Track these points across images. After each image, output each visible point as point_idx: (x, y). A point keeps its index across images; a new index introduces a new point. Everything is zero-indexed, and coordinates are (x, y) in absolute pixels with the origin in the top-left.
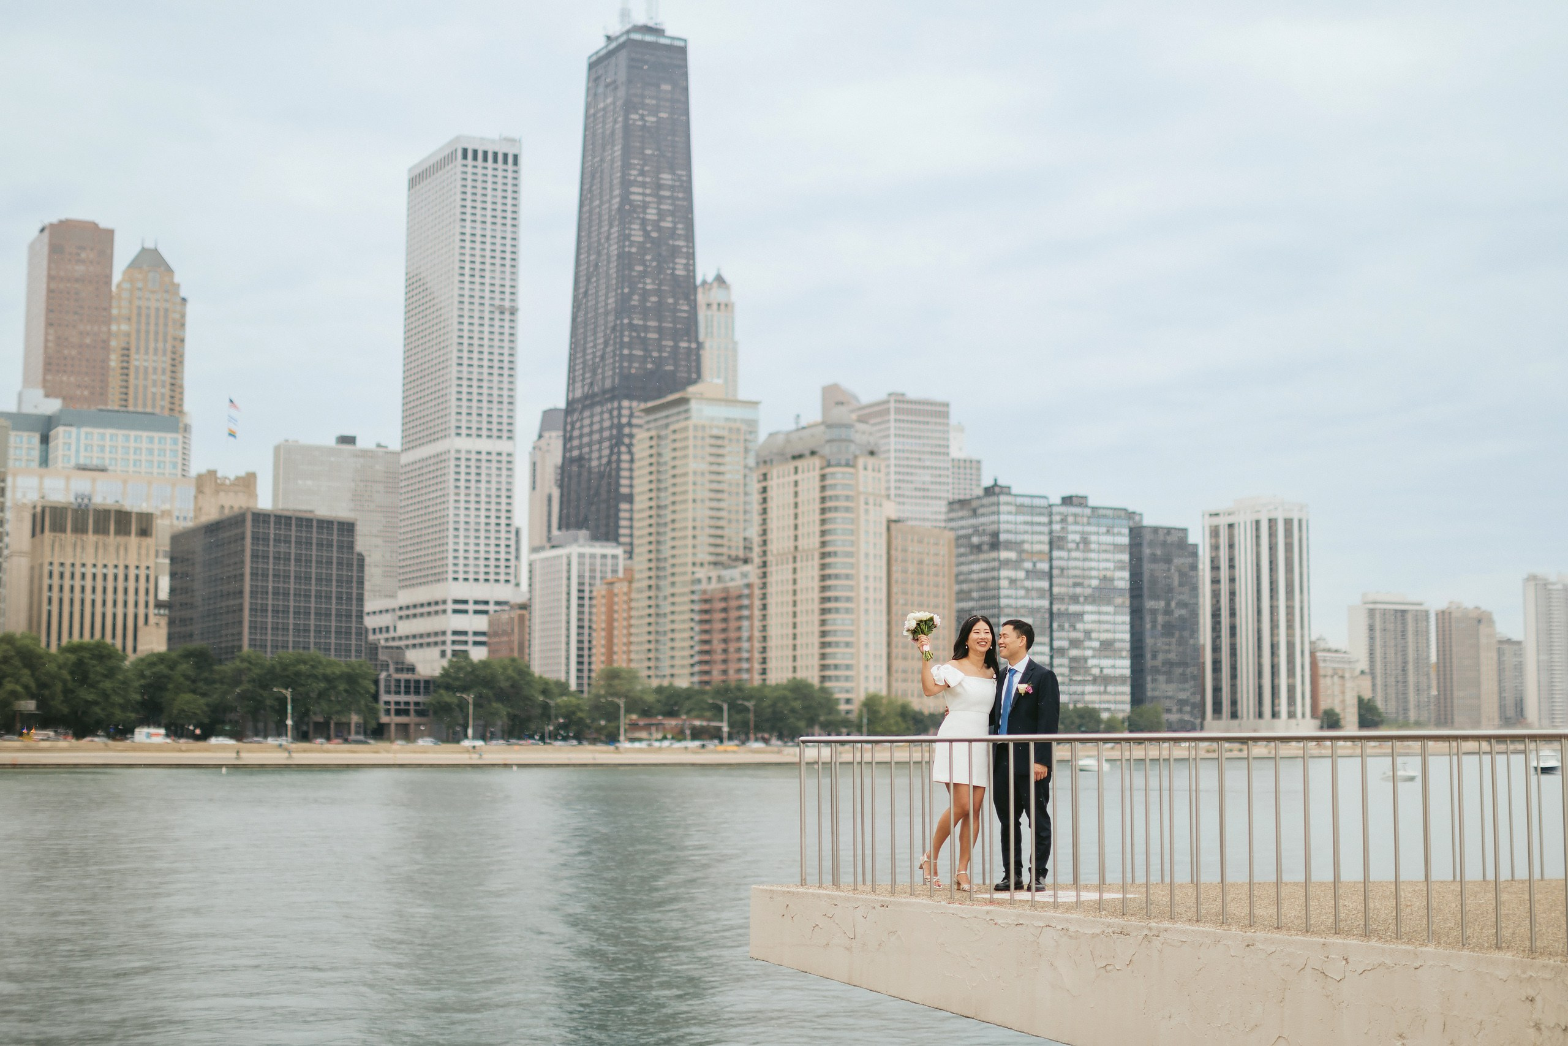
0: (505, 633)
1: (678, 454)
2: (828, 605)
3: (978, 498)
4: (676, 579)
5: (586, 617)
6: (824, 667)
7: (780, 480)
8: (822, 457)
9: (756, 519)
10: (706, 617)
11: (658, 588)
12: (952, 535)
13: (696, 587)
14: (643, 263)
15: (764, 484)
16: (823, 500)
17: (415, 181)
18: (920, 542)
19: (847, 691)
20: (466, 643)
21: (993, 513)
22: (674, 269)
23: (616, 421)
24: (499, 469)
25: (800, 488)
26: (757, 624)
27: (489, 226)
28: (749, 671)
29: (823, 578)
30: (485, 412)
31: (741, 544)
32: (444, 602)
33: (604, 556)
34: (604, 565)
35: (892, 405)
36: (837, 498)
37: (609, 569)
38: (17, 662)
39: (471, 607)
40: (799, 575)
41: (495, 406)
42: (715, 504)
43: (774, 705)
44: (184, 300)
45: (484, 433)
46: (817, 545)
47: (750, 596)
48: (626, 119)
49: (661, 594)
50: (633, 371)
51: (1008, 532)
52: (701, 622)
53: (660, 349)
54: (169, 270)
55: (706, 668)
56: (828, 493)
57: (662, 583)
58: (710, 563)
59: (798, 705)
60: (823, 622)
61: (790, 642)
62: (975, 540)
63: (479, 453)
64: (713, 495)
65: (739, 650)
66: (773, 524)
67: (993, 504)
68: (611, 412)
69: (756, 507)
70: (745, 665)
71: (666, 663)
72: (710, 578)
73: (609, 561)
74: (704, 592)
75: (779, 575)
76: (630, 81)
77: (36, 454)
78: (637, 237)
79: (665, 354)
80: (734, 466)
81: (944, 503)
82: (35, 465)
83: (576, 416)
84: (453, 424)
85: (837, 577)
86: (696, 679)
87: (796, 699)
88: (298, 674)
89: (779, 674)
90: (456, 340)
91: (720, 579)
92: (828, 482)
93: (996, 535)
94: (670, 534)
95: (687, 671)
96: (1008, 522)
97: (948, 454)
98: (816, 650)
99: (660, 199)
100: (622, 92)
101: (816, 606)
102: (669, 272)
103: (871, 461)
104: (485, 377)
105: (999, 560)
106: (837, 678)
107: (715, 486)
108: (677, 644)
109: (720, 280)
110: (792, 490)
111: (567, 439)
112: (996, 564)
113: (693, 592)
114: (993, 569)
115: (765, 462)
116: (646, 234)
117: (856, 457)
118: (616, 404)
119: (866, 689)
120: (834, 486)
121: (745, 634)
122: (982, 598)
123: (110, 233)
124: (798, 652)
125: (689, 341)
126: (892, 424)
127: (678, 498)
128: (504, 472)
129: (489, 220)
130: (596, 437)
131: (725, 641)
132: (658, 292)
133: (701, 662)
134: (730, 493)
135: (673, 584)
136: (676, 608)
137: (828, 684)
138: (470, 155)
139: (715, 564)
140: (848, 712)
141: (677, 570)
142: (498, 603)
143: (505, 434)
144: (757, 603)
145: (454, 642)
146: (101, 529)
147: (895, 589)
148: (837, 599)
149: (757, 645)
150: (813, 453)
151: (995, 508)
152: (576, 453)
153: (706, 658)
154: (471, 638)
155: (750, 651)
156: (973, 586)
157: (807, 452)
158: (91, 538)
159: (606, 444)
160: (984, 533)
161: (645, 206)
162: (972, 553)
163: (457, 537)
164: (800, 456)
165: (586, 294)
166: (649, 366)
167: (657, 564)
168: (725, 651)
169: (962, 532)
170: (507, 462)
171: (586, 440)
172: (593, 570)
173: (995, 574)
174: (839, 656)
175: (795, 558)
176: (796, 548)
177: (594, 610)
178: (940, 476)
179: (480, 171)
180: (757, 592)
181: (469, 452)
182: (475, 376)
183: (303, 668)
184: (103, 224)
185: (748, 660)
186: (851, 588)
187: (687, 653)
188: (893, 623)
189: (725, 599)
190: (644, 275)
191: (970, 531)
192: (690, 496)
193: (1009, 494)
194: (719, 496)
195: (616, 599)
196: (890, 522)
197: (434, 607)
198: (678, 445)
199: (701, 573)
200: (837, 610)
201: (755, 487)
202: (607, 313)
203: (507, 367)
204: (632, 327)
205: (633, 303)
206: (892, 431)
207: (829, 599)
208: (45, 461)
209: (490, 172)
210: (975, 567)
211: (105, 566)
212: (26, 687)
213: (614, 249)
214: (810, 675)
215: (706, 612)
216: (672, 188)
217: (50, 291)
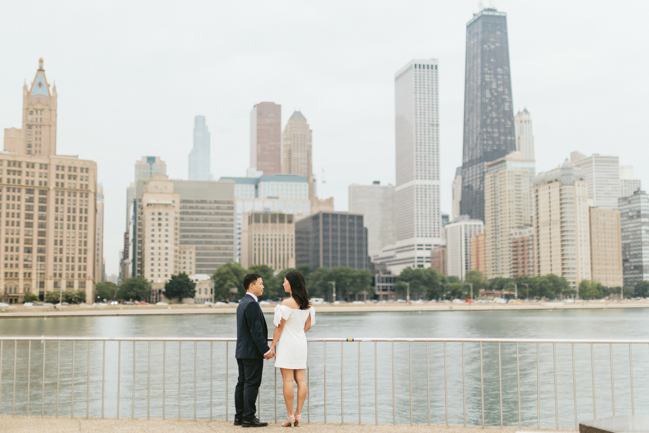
0: (437, 257)
1: (502, 183)
2: (564, 243)
3: (631, 196)
4: (503, 234)
5: (468, 250)
6: (563, 269)
7: (543, 192)
8: (560, 182)
9: (534, 208)
10: (515, 249)
11: (496, 238)
12: (619, 212)
13: (511, 237)
14: (491, 106)
15: (537, 194)
16: (561, 199)
17: (397, 78)
18: (604, 215)
19: (574, 278)
20: (422, 261)
21: (638, 202)
22: (504, 108)
23: (482, 171)
24: (434, 192)
25: (551, 195)
26: (536, 252)
27: (426, 95)
28: (533, 271)
29: (562, 232)
30: (427, 169)
31: (530, 219)
32: (414, 245)
33: (475, 226)
34: (475, 229)
35: (594, 159)
36: (566, 198)
37: (477, 230)
38: (232, 274)
39: (424, 247)
40: (552, 231)
41: (431, 167)
42: (518, 203)
43: (541, 285)
44: (311, 131)
45: (427, 177)
46: (559, 218)
47: (533, 240)
48: (482, 47)
49: (497, 240)
50: (489, 150)
51: (644, 210)
52: (513, 251)
53: (499, 140)
54: (305, 120)
55: (516, 270)
56: (563, 197)
57: (498, 236)
58: (517, 227)
59: (551, 284)
60: (562, 250)
61: (549, 259)
62: (630, 214)
63: (426, 186)
64: (517, 199)
65: (529, 262)
66: (541, 211)
67: (637, 199)
68: (479, 167)
69: (534, 204)
70: (531, 269)
71: (500, 268)
72: (516, 233)
73: (477, 228)
74: (514, 239)
75: (544, 231)
76: (483, 32)
77: (253, 193)
78: (488, 95)
79: (501, 143)
80: (526, 187)
81: (617, 199)
82: (253, 197)
83: (466, 169)
84: (415, 174)
85: (567, 231)
86: (512, 274)
87: (550, 282)
88: (341, 276)
89: (545, 272)
90: (415, 141)
91: (520, 233)
92: (563, 192)
93: (639, 212)
94: (500, 216)
95: (508, 271)
96: (644, 206)
97: (618, 178)
98: (560, 262)
99: (497, 80)
100: (480, 37)
101: (559, 244)
102: (502, 109)
103: (581, 183)
104: (427, 155)
105: (641, 222)
106: (569, 273)
107: (518, 195)
108: (504, 260)
109: (526, 111)
110: (548, 196)
111: (463, 179)
112: (639, 224)
113: (510, 239)
114: (639, 226)
115: (537, 185)
116: (492, 94)
117: (574, 182)
118: (482, 164)
119: (582, 277)
120: (565, 194)
121: (531, 256)
122: (634, 238)
123: (279, 106)
124: (553, 263)
125: (511, 137)
126: (594, 167)
127: (502, 201)
128: (436, 193)
129: (426, 92)
130: (474, 177)
131: (523, 259)
132: (498, 118)
133: (514, 268)
134: (524, 198)
135: (502, 236)
136: (504, 246)
137: (565, 276)
138: (418, 66)
139: (519, 227)
140: (574, 287)
141: (503, 230)
142: (435, 245)
143: (436, 178)
144: (536, 243)
145: (418, 261)
146: (274, 221)
147: (593, 236)
148: (568, 240)
149: (536, 260)
150: (556, 180)
151: (638, 200)
152: (466, 184)
153: (516, 266)
154: (425, 260)
155: (533, 262)
156: (630, 233)
157: (554, 180)
158: (270, 225)
159: (478, 180)
160: (634, 211)
161: (491, 82)
162: (629, 219)
163: (418, 219)
164: (550, 182)
165: (468, 120)
166: (495, 148)
167: (496, 229)
168: (523, 263)
169: (624, 211)
170: (437, 189)
171: (470, 179)
172: (471, 231)
173: (639, 228)
174: (569, 264)
175: (550, 224)
176: (550, 220)
177: (471, 247)
178: (616, 188)
179: (422, 73)
180: (535, 238)
181: (421, 185)
182: (423, 155)
183: (343, 273)
184: (277, 103)
185: (533, 266)
186: (574, 236)
187: (508, 264)
188: (593, 250)
189: (523, 242)
190: (491, 111)
191: (628, 210)
192: (508, 200)
193: (645, 194)
194: (519, 199)
195: (479, 243)
196: (590, 208)
197: (410, 248)
198: (502, 179)
199: (513, 231)
200: (568, 245)
201: (534, 195)
202: (477, 127)
203: (436, 151)
204: (487, 132)
205: (488, 123)
206: (594, 170)
207: (564, 240)
208: (257, 196)
209: (426, 73)
210: (631, 225)
211: (276, 235)
212: (235, 283)
213: (479, 101)
214: (558, 273)
215: (515, 247)
216: (502, 75)
217: (258, 130)
